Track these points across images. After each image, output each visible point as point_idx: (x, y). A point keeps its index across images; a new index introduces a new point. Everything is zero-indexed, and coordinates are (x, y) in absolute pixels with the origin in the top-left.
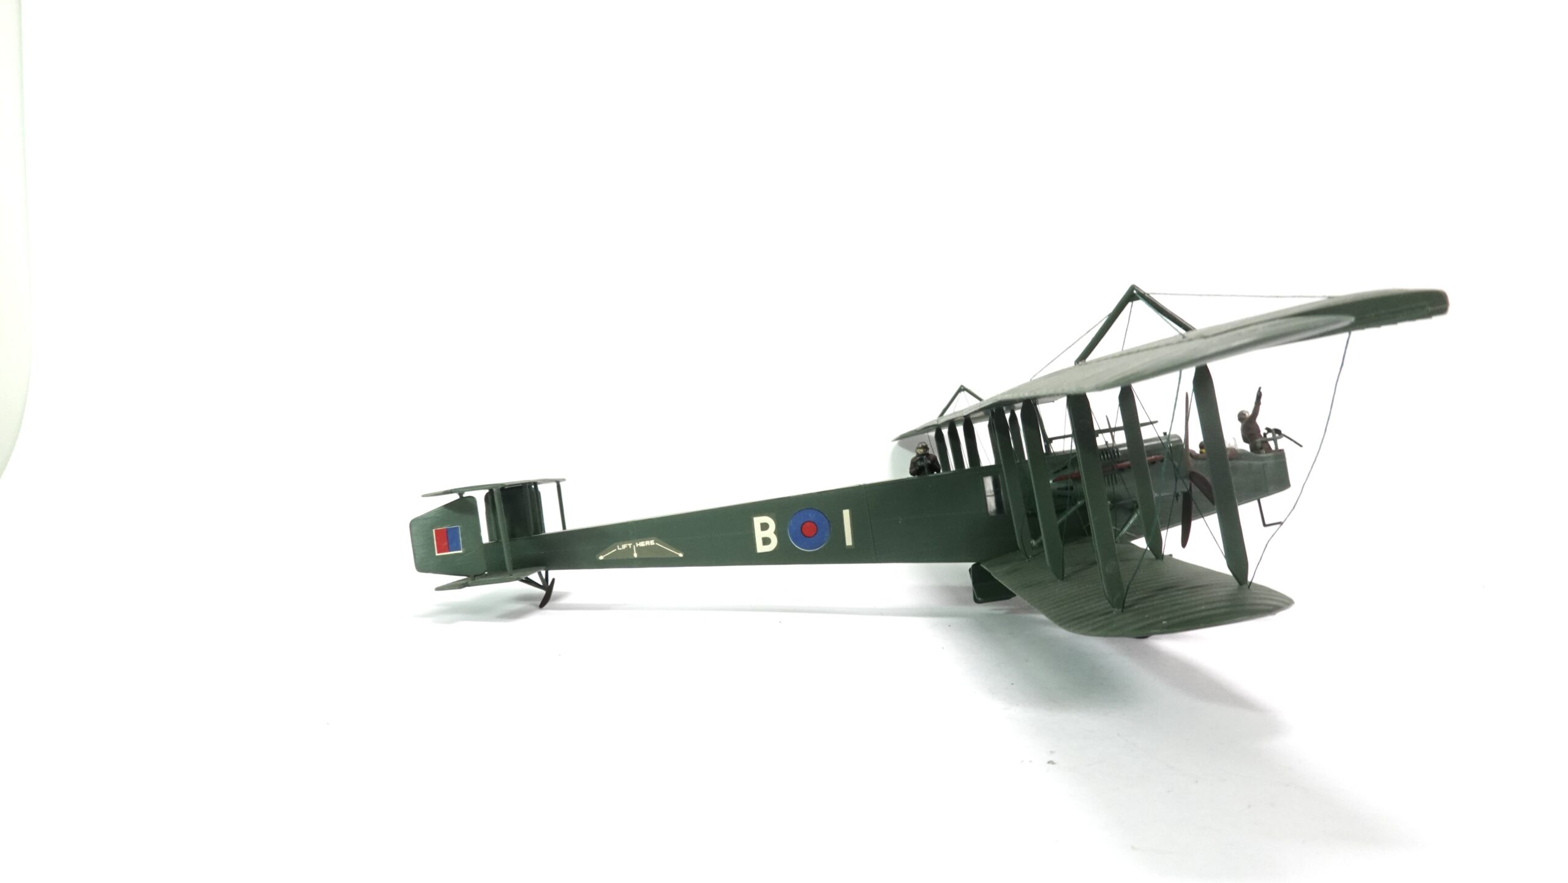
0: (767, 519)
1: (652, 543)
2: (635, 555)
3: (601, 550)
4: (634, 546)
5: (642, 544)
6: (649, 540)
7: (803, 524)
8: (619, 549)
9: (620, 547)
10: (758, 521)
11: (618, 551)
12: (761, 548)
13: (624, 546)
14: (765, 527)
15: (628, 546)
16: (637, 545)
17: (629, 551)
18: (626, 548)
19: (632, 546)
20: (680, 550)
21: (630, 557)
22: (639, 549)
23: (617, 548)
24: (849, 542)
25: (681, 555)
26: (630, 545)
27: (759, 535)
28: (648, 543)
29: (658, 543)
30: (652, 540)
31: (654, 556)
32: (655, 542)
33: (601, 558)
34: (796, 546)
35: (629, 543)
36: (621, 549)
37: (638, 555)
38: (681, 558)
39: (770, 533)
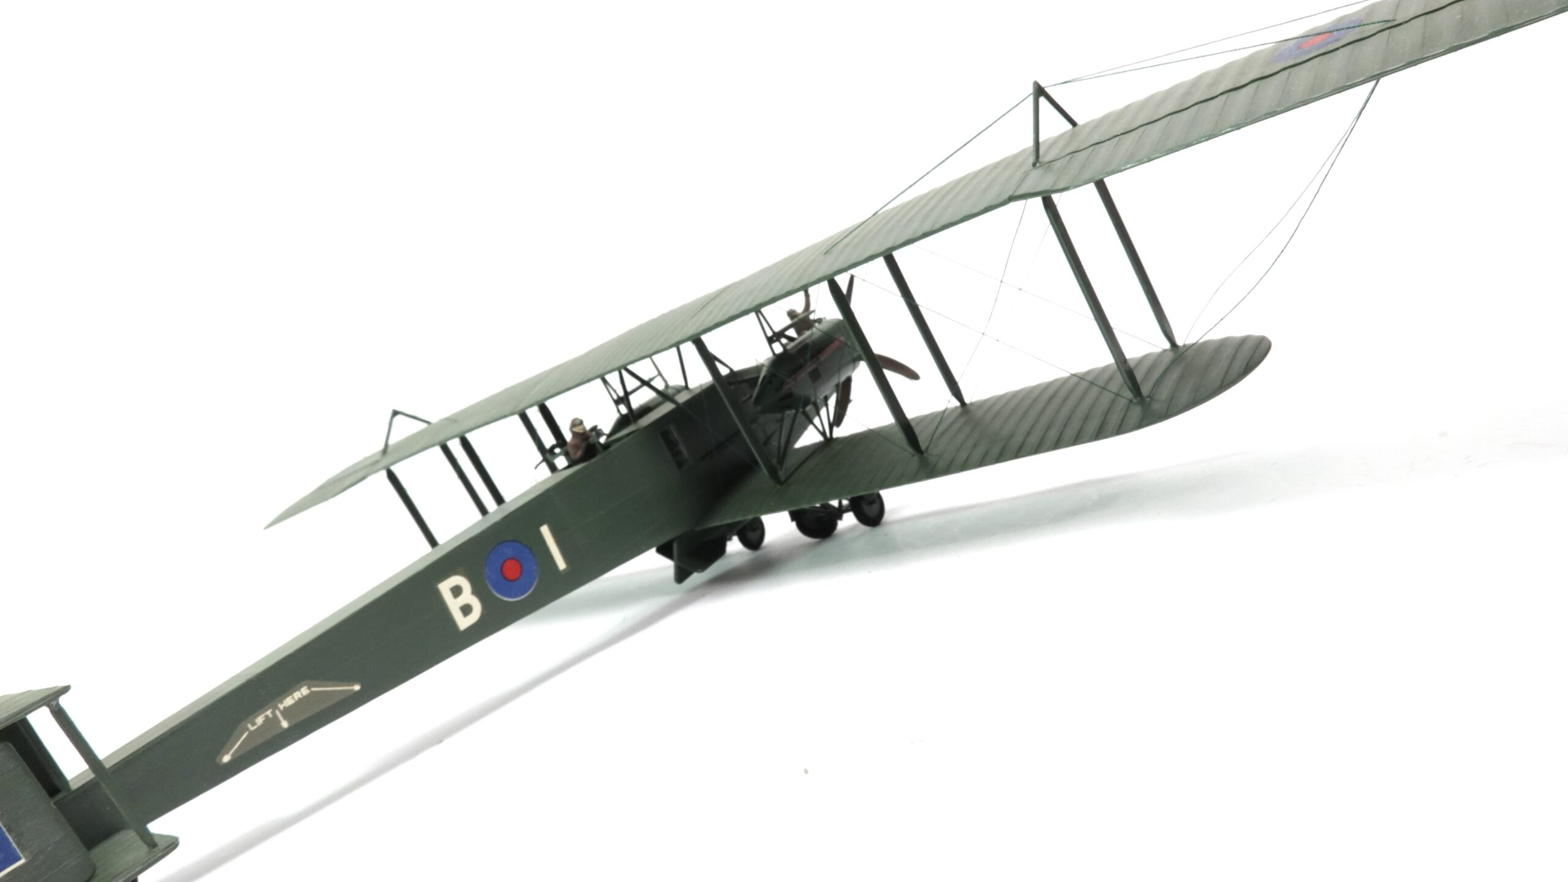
0: (458, 580)
1: (304, 691)
2: (285, 724)
3: (221, 746)
4: (277, 712)
5: (289, 701)
6: (299, 689)
7: (502, 566)
8: (252, 728)
9: (254, 724)
10: (445, 587)
11: (251, 733)
12: (464, 623)
13: (260, 720)
14: (457, 591)
15: (267, 716)
16: (281, 707)
17: (272, 722)
18: (264, 722)
19: (273, 713)
20: (351, 681)
21: (279, 731)
22: (286, 713)
23: (247, 729)
24: (561, 564)
25: (357, 688)
26: (269, 713)
27: (454, 605)
28: (297, 695)
29: (314, 687)
30: (302, 687)
31: (316, 709)
32: (309, 688)
33: (226, 759)
34: (506, 599)
35: (267, 710)
36: (255, 727)
37: (289, 722)
38: (358, 692)
39: (468, 597)
